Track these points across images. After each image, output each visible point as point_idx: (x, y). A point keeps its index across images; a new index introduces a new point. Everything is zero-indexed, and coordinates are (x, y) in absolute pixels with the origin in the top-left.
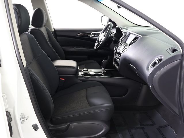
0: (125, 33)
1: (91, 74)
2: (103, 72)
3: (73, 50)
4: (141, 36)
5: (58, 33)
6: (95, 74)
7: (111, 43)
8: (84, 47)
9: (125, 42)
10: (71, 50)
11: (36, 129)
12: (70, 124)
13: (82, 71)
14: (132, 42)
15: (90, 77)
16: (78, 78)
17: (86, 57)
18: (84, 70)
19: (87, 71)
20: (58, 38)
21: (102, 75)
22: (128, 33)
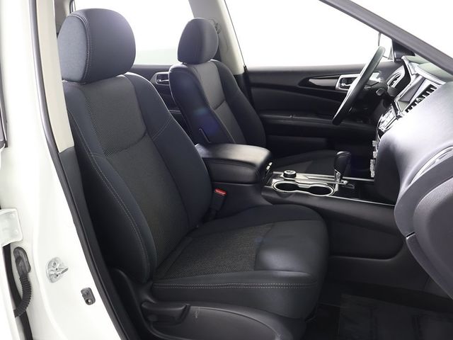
1: (300, 186)
2: (337, 183)
3: (288, 122)
4: (443, 83)
5: (252, 79)
6: (311, 187)
8: (318, 115)
10: (282, 121)
11: (89, 301)
12: (190, 306)
13: (282, 176)
14: (415, 100)
15: (291, 194)
16: (262, 194)
17: (322, 140)
19: (294, 176)
20: (254, 90)
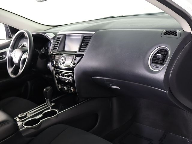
0: (54, 38)
1: (37, 118)
2: (50, 106)
4: (94, 33)
6: (43, 115)
7: (37, 59)
9: (63, 50)
14: (81, 45)
18: (20, 118)
19: (26, 116)
21: (56, 112)
22: (62, 37)
